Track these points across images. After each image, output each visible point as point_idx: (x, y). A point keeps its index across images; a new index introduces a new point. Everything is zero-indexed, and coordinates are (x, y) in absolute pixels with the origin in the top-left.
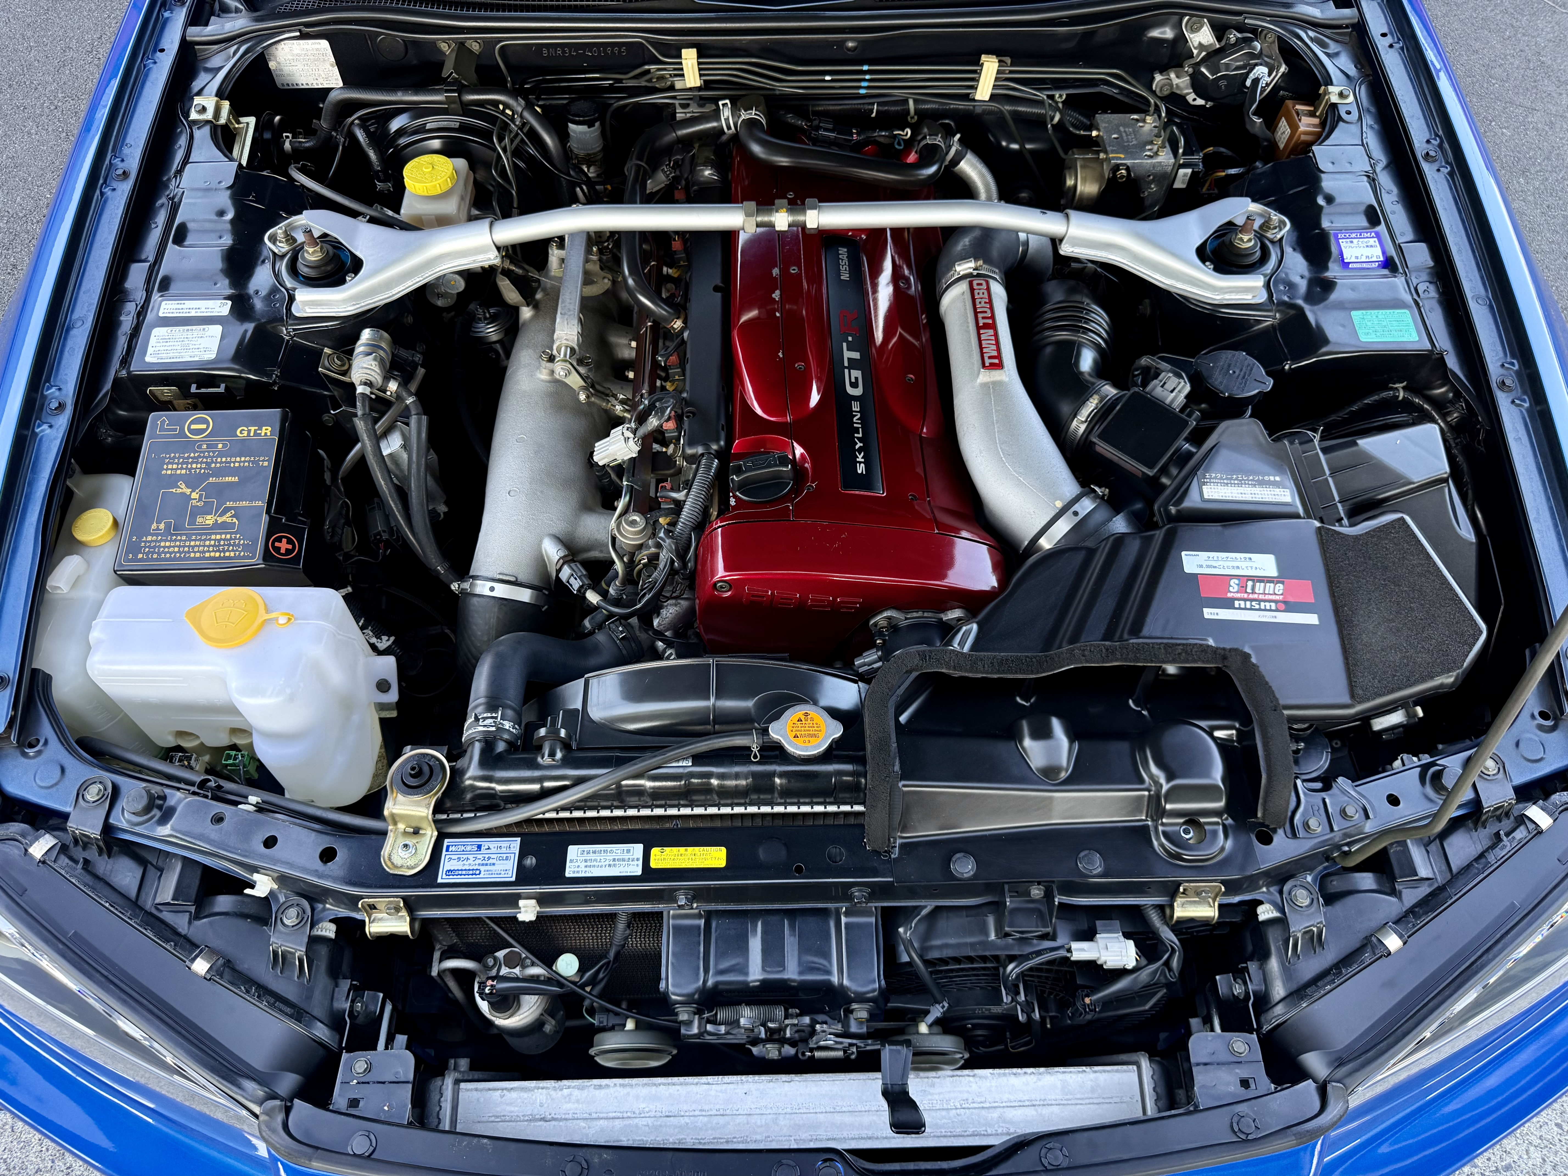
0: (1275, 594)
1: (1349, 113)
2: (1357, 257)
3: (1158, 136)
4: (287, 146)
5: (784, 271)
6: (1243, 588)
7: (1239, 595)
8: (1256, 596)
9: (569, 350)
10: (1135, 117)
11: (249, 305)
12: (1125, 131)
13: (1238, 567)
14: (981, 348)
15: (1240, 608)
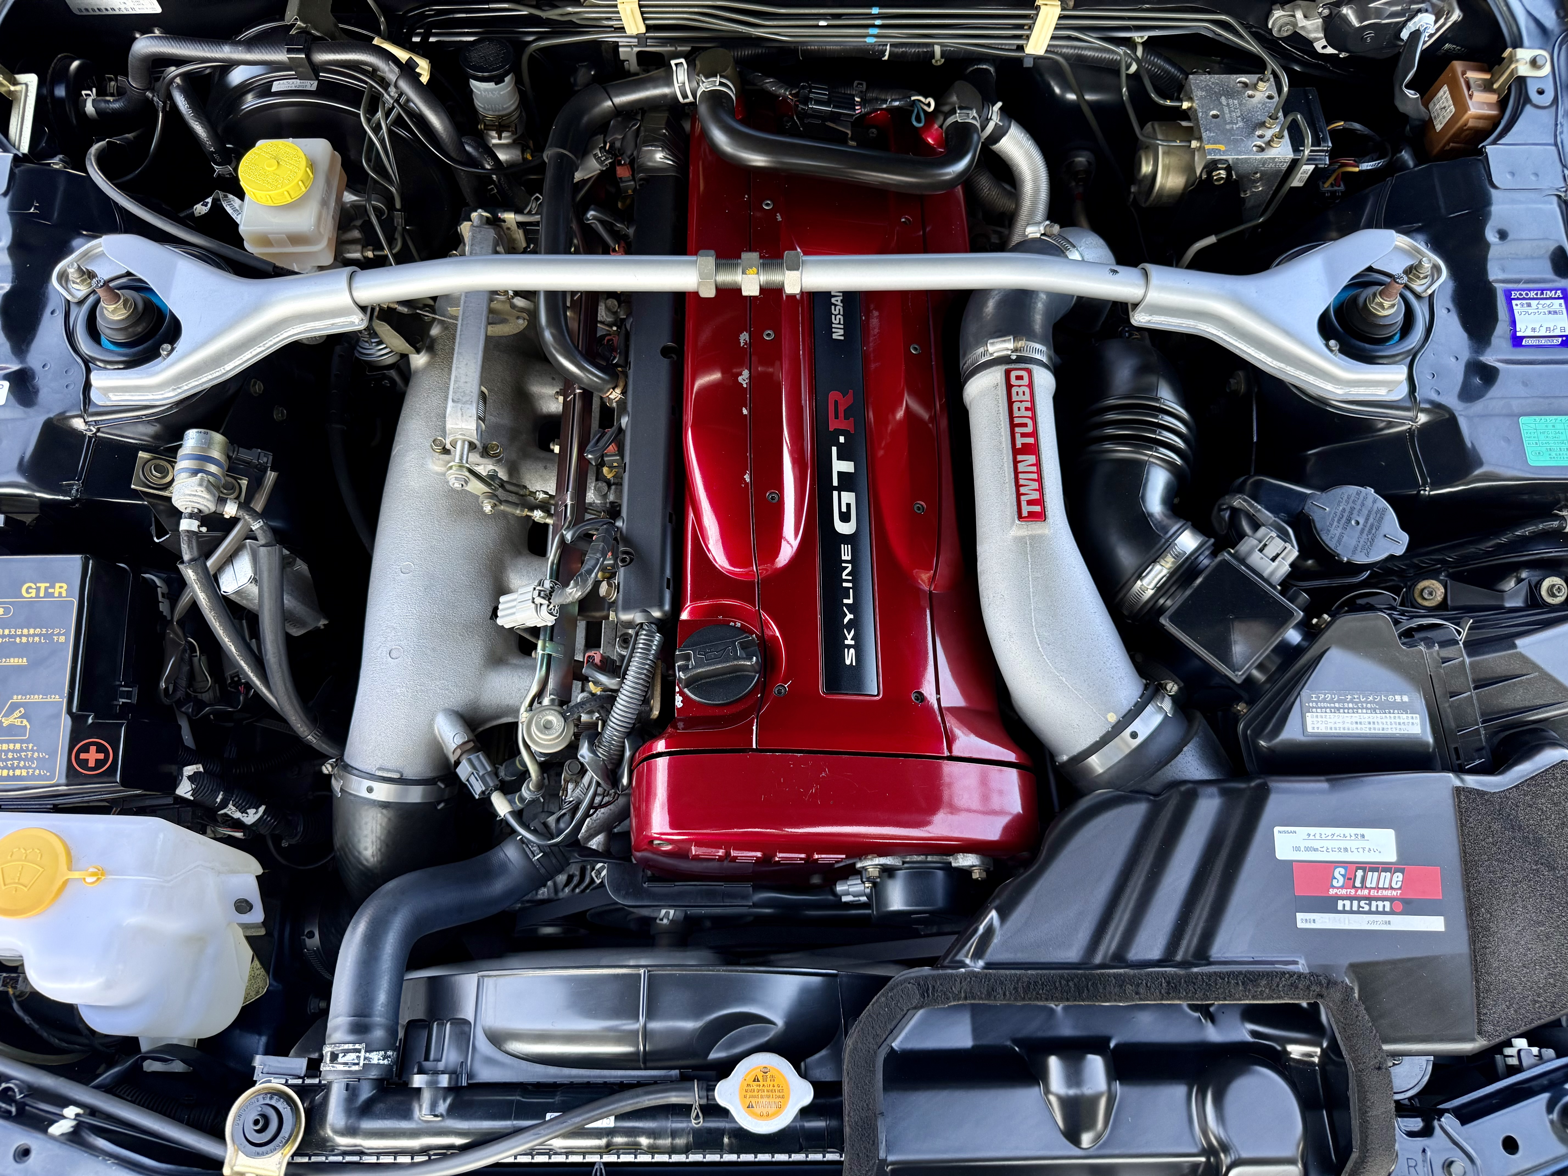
0: (1392, 888)
1: (1541, 92)
2: (1534, 330)
3: (1273, 117)
4: (90, 108)
5: (756, 337)
6: (1350, 880)
7: (1343, 892)
8: (1366, 892)
9: (467, 444)
10: (1244, 78)
11: (33, 387)
12: (1228, 105)
13: (1346, 850)
14: (1018, 486)
15: (1344, 912)
